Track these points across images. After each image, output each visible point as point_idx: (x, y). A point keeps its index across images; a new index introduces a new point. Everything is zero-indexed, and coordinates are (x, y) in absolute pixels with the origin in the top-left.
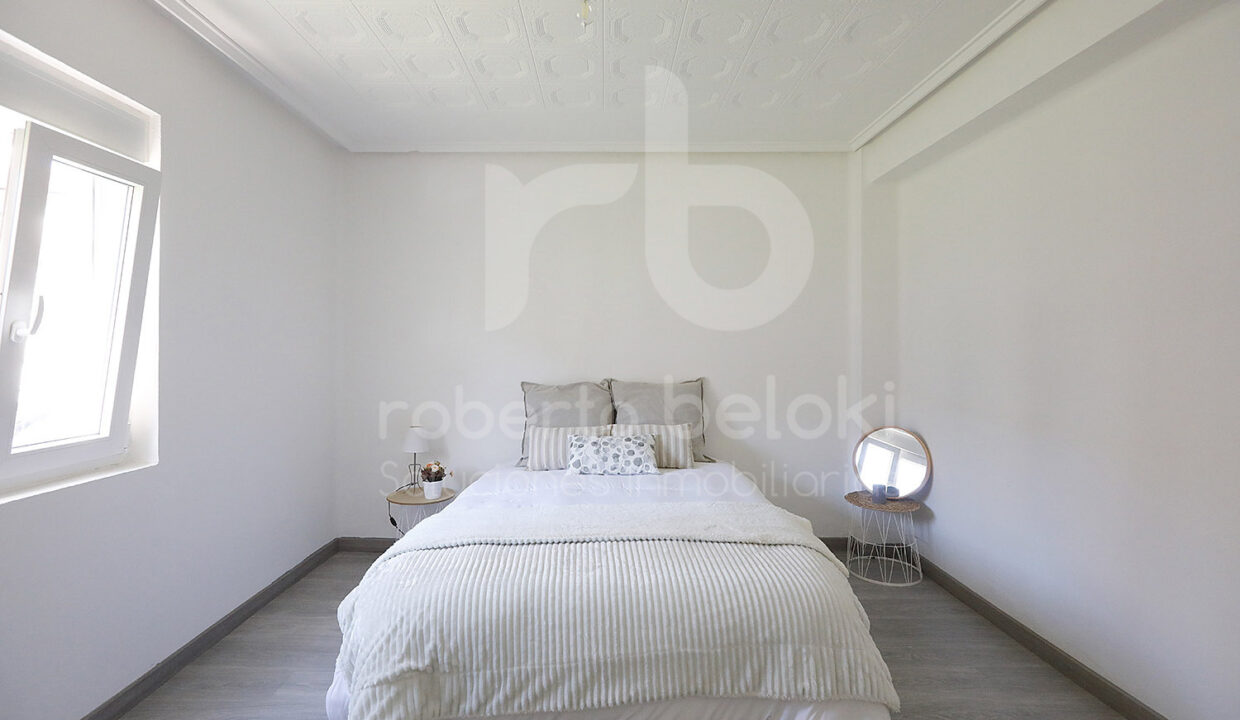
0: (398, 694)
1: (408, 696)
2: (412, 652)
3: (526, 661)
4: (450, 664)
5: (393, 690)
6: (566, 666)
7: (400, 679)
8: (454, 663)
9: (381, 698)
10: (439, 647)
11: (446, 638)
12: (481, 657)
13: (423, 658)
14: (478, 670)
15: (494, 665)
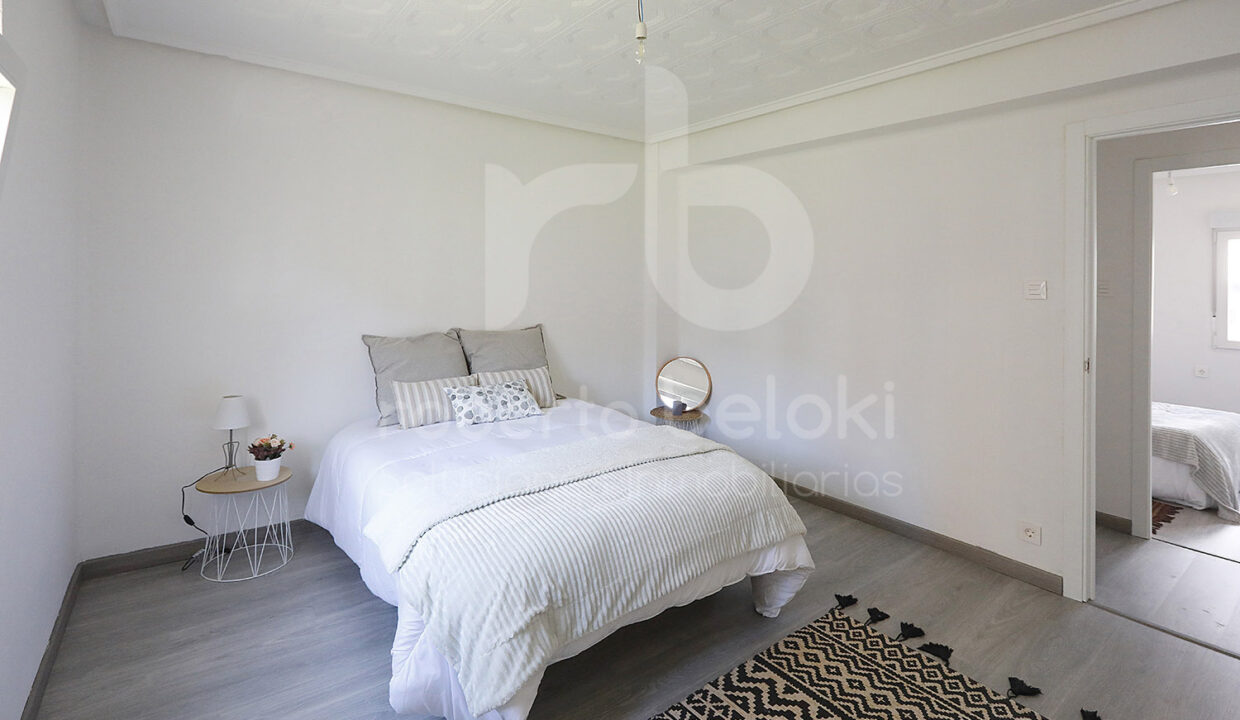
0: (532, 639)
1: (540, 638)
2: (531, 598)
3: (617, 576)
4: (563, 599)
5: (527, 638)
6: (645, 570)
7: (530, 627)
8: (566, 597)
9: (521, 647)
10: (553, 587)
11: (554, 579)
12: (585, 584)
13: (541, 601)
14: (584, 595)
15: (596, 588)
